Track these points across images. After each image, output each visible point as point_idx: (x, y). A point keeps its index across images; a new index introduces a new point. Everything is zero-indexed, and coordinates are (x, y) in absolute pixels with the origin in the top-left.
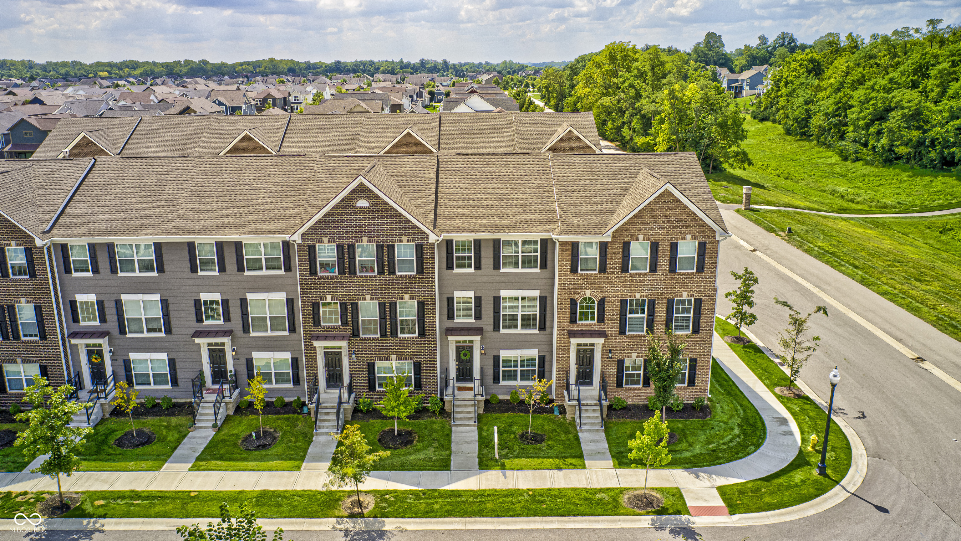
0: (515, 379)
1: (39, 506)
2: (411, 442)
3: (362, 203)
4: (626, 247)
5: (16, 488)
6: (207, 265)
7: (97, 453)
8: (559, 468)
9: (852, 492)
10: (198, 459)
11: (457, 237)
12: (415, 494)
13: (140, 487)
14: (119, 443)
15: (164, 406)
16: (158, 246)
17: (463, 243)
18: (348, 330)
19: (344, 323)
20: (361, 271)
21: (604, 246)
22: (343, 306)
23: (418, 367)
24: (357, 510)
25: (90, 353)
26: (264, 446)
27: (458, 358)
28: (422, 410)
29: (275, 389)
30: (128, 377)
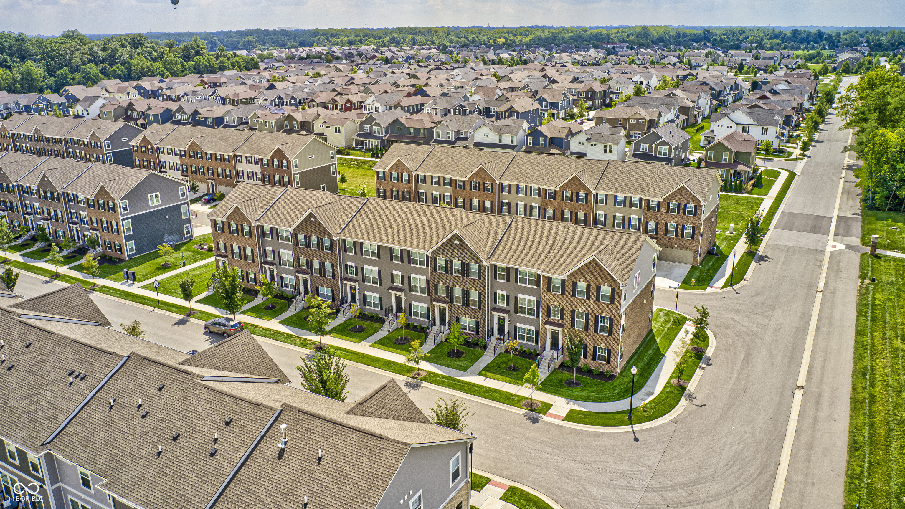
0: (524, 340)
1: (313, 346)
2: (460, 357)
3: (456, 242)
4: (574, 284)
5: (309, 338)
6: (396, 258)
7: (342, 331)
8: (510, 383)
9: (634, 430)
10: (375, 343)
11: (500, 265)
12: (443, 377)
13: (348, 348)
14: (351, 330)
15: (375, 317)
16: (379, 247)
17: (502, 268)
18: (448, 299)
19: (447, 296)
20: (455, 273)
21: (563, 281)
22: (447, 288)
23: (477, 323)
24: (416, 376)
25: (351, 288)
26: (402, 344)
27: (499, 323)
28: (476, 345)
29: (420, 320)
30: (364, 302)
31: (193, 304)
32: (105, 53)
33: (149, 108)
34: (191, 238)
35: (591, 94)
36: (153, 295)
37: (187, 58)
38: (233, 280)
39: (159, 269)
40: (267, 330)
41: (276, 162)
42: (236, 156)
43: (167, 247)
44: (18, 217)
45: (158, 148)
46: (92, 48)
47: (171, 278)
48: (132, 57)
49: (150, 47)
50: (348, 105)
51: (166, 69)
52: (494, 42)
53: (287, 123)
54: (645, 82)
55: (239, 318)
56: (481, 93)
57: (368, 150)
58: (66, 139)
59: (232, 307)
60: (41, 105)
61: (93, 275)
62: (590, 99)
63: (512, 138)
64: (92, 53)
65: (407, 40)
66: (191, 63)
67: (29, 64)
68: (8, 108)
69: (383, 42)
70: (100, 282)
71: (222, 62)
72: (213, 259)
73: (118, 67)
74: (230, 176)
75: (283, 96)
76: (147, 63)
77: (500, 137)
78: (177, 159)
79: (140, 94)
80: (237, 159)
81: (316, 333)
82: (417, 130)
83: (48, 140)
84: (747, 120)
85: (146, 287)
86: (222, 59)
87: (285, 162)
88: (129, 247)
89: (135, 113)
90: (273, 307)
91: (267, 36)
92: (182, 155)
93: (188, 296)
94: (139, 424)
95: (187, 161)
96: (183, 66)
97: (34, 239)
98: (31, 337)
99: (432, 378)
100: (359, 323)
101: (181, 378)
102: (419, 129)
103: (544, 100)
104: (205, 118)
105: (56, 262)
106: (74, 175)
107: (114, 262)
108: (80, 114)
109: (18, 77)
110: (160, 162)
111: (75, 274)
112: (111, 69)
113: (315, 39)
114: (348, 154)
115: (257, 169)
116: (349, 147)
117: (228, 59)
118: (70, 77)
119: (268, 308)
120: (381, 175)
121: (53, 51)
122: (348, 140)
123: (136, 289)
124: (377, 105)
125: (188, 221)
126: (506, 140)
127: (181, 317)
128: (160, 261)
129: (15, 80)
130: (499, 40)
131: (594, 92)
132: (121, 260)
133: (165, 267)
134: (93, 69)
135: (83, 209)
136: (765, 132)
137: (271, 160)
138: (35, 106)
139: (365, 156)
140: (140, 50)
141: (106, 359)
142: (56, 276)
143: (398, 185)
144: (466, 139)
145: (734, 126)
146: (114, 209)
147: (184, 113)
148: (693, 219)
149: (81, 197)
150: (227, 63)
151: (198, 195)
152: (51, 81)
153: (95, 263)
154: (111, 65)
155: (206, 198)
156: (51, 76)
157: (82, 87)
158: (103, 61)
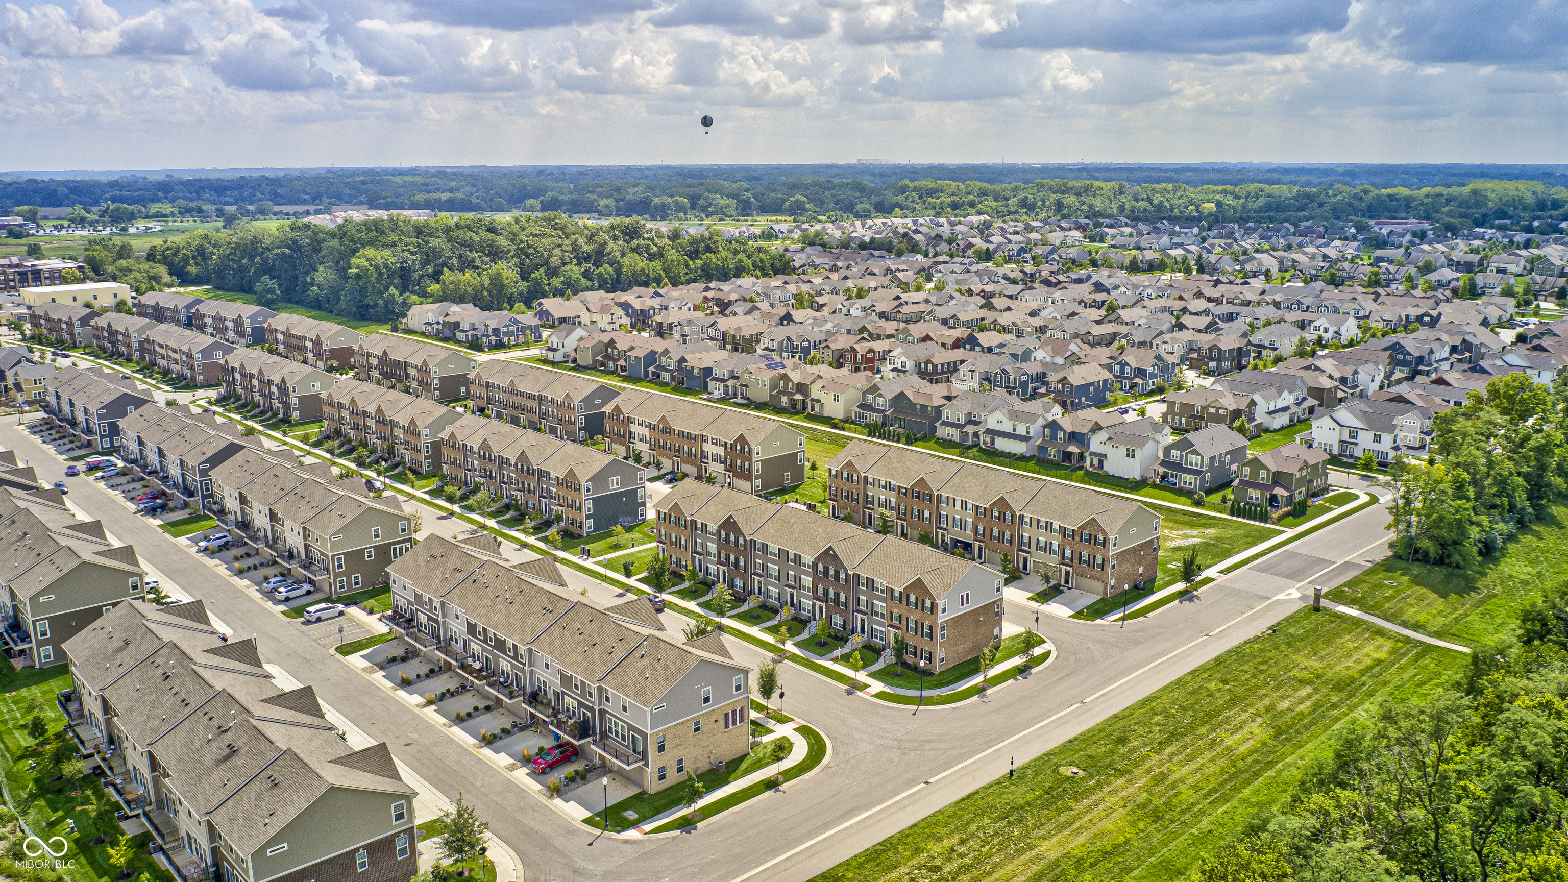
0: (878, 639)
2: (823, 646)
3: (831, 552)
4: (908, 596)
5: (710, 617)
6: (792, 560)
7: (743, 617)
8: (850, 669)
9: (919, 709)
10: (764, 628)
11: (861, 574)
12: (802, 658)
13: (744, 630)
14: (752, 617)
15: (774, 607)
16: (779, 549)
17: (863, 577)
18: (825, 599)
19: (825, 596)
20: (830, 577)
21: (901, 592)
22: (825, 589)
23: (845, 621)
24: (782, 655)
25: (758, 582)
27: (861, 623)
28: (842, 639)
29: (805, 614)
30: (767, 596)
31: (632, 582)
32: (592, 247)
33: (632, 348)
34: (644, 520)
35: (1215, 353)
36: (601, 570)
37: (693, 254)
38: (663, 564)
39: (611, 548)
40: (684, 609)
41: (739, 447)
42: (702, 436)
43: (619, 528)
44: (495, 484)
45: (629, 418)
46: (576, 240)
47: (619, 557)
48: (623, 255)
49: (648, 239)
50: (870, 355)
51: (665, 270)
52: (1197, 211)
53: (782, 383)
54: (1332, 330)
55: (666, 597)
56: (1049, 347)
57: (867, 426)
58: (540, 396)
59: (660, 588)
60: (511, 329)
61: (556, 548)
62: (1213, 360)
63: (1028, 428)
64: (575, 248)
65: (1048, 203)
66: (699, 262)
67: (501, 265)
68: (474, 329)
69: (1007, 206)
70: (561, 554)
71: (741, 261)
72: (655, 544)
73: (606, 270)
74: (695, 455)
75: (794, 338)
76: (641, 263)
77: (1015, 425)
78: (645, 431)
79: (626, 314)
80: (703, 439)
81: (718, 615)
82: (924, 407)
83: (522, 395)
84: (1355, 423)
85: (597, 563)
86: (741, 256)
87: (747, 449)
88: (588, 525)
89: (616, 352)
90: (696, 591)
91: (829, 189)
92: (652, 428)
93: (628, 574)
94: (577, 637)
95: (656, 434)
96: (687, 266)
97: (507, 507)
98: (523, 587)
99: (794, 658)
100: (760, 612)
101: (602, 616)
102: (926, 407)
103: (1127, 364)
104: (692, 368)
105: (524, 531)
106: (548, 452)
107: (574, 538)
108: (555, 346)
109: (487, 282)
110: (630, 432)
111: (541, 545)
112: (596, 272)
113: (900, 198)
114: (843, 429)
115: (721, 451)
116: (846, 421)
117: (749, 257)
118: (546, 282)
119: (692, 592)
120: (834, 472)
121: (529, 247)
122: (847, 411)
123: (589, 564)
124: (904, 359)
125: (644, 504)
126: (1021, 430)
127: (621, 591)
128: (612, 540)
129: (483, 286)
130: (1206, 205)
131: (1220, 350)
132: (580, 536)
133: (617, 547)
134: (575, 271)
135: (553, 486)
136: (1377, 439)
137: (734, 446)
138: (505, 329)
139: (861, 434)
140: (635, 242)
141: (564, 602)
142: (525, 545)
143: (849, 484)
144: (977, 423)
145: (1337, 428)
146: (579, 490)
147: (670, 358)
148: (1103, 551)
149: (553, 475)
150: (748, 263)
151: (663, 471)
152: (523, 286)
153: (558, 538)
154: (597, 265)
155: (669, 477)
156: (523, 279)
157: (558, 300)
158: (587, 260)
